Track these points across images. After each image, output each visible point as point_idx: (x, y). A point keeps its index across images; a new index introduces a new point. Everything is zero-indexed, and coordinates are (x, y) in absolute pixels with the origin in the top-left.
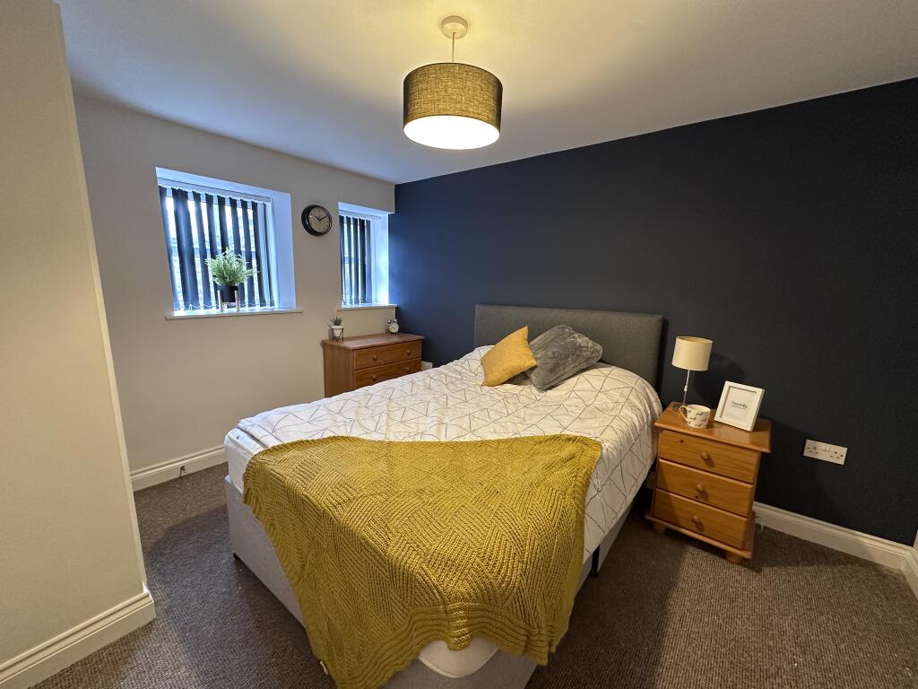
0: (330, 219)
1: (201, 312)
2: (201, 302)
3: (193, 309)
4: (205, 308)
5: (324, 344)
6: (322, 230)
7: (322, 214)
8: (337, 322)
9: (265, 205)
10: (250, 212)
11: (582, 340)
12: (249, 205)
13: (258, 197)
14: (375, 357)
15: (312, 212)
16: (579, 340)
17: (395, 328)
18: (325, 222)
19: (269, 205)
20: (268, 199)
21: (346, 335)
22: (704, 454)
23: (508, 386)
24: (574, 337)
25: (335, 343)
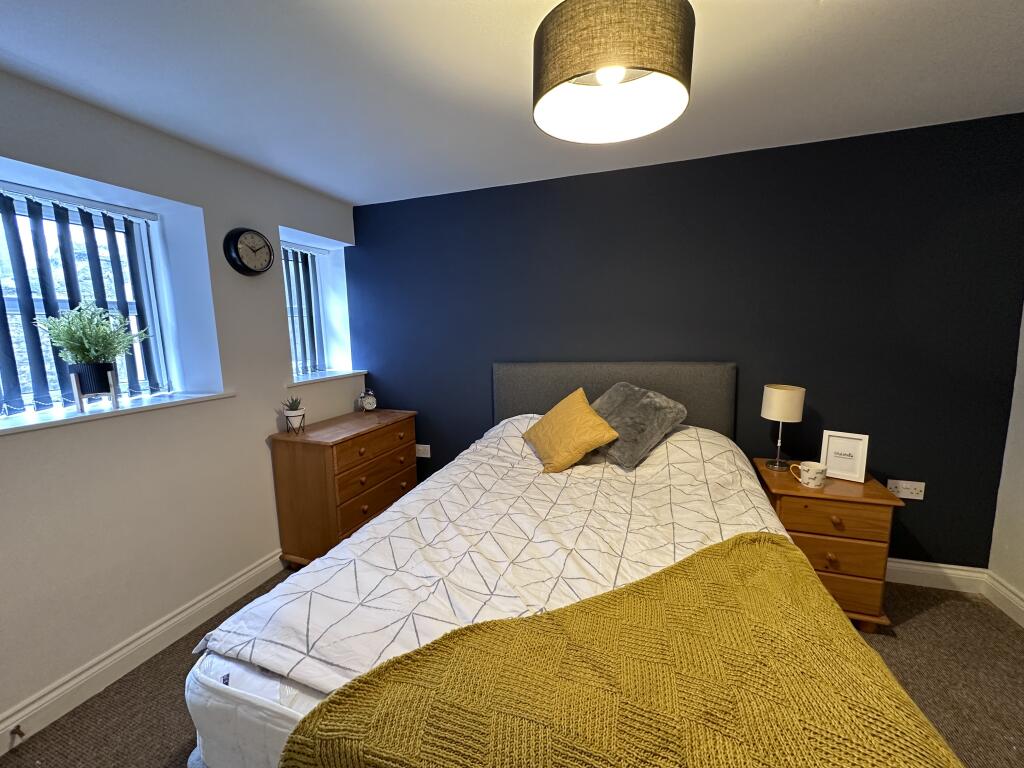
0: (271, 252)
1: (29, 417)
2: (28, 398)
3: (11, 412)
4: (39, 407)
5: (273, 442)
6: (259, 267)
7: (258, 242)
8: (294, 406)
9: (148, 226)
10: (121, 238)
11: (660, 400)
12: (119, 226)
13: (137, 212)
14: (363, 450)
15: (242, 238)
16: (657, 400)
17: (370, 403)
18: (263, 255)
19: (154, 226)
20: (153, 216)
21: (308, 422)
22: (834, 518)
23: (582, 469)
24: (648, 397)
25: (293, 438)
